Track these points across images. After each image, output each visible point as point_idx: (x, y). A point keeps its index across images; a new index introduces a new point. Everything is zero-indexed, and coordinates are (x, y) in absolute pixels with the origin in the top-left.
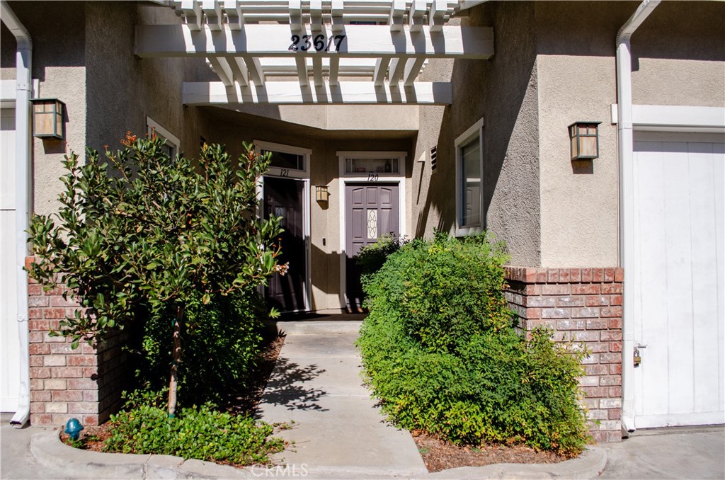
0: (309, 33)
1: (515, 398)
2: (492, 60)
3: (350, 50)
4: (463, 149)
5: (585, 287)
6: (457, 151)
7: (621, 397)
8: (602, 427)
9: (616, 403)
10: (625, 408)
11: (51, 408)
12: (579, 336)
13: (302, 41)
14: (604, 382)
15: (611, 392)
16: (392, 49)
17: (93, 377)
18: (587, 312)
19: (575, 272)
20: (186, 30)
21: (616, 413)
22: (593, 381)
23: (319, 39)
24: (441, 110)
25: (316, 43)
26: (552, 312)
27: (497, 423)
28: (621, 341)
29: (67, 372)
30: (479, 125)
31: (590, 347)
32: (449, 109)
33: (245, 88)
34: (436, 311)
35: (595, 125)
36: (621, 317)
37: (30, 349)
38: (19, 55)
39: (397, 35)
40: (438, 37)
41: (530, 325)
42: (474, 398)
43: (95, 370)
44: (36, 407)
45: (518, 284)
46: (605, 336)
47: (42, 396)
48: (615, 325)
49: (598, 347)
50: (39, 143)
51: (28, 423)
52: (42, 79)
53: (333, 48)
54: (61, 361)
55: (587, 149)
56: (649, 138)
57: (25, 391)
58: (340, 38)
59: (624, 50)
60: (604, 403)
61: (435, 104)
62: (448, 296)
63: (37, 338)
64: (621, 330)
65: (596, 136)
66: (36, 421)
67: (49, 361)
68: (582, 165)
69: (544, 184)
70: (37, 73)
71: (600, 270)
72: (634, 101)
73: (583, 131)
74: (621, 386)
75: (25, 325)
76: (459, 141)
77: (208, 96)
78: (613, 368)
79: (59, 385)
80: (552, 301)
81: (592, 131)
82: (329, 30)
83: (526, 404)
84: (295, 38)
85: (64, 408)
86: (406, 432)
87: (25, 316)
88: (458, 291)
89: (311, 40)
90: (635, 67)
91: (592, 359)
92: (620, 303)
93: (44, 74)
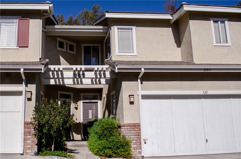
0: (77, 73)
1: (118, 148)
2: (116, 78)
3: (85, 77)
4: (112, 96)
5: (133, 127)
6: (111, 96)
7: (141, 149)
8: (137, 155)
9: (140, 150)
10: (142, 152)
11: (28, 151)
12: (132, 137)
13: (75, 75)
14: (137, 146)
15: (139, 148)
16: (95, 77)
17: (36, 145)
18: (133, 132)
19: (130, 124)
20: (51, 73)
21: (140, 153)
22: (135, 146)
23: (79, 75)
24: (108, 85)
25: (78, 76)
26: (126, 132)
27: (115, 153)
28: (141, 138)
29: (31, 144)
30: (114, 92)
31: (134, 139)
33: (59, 81)
34: (103, 132)
35: (133, 95)
36: (140, 133)
37: (24, 139)
38: (23, 82)
39: (96, 74)
40: (104, 74)
41: (122, 134)
42: (110, 148)
43: (37, 143)
44: (24, 151)
45: (119, 127)
46: (137, 137)
47: (26, 149)
48: (139, 135)
49: (136, 139)
50: (26, 99)
51: (23, 155)
52: (27, 87)
53: (82, 77)
54: (30, 142)
55: (132, 100)
56: (144, 97)
57: (22, 148)
58: (84, 75)
59: (139, 80)
60: (137, 150)
61: (106, 84)
62: (106, 129)
63: (25, 137)
64: (140, 136)
65: (134, 97)
66: (24, 154)
67: (28, 142)
68: (132, 103)
69: (124, 107)
70: (26, 86)
71: (135, 124)
72: (142, 90)
73: (131, 96)
74: (141, 147)
75: (23, 135)
76: (111, 94)
77: (50, 83)
78: (139, 143)
79: (30, 146)
80: (126, 130)
81: (133, 96)
82: (81, 73)
83: (120, 149)
84: (74, 75)
85: (30, 151)
86: (98, 156)
87: (23, 133)
88: (108, 128)
89: (77, 75)
90: (142, 83)
91: (134, 141)
92: (140, 130)
93: (27, 86)
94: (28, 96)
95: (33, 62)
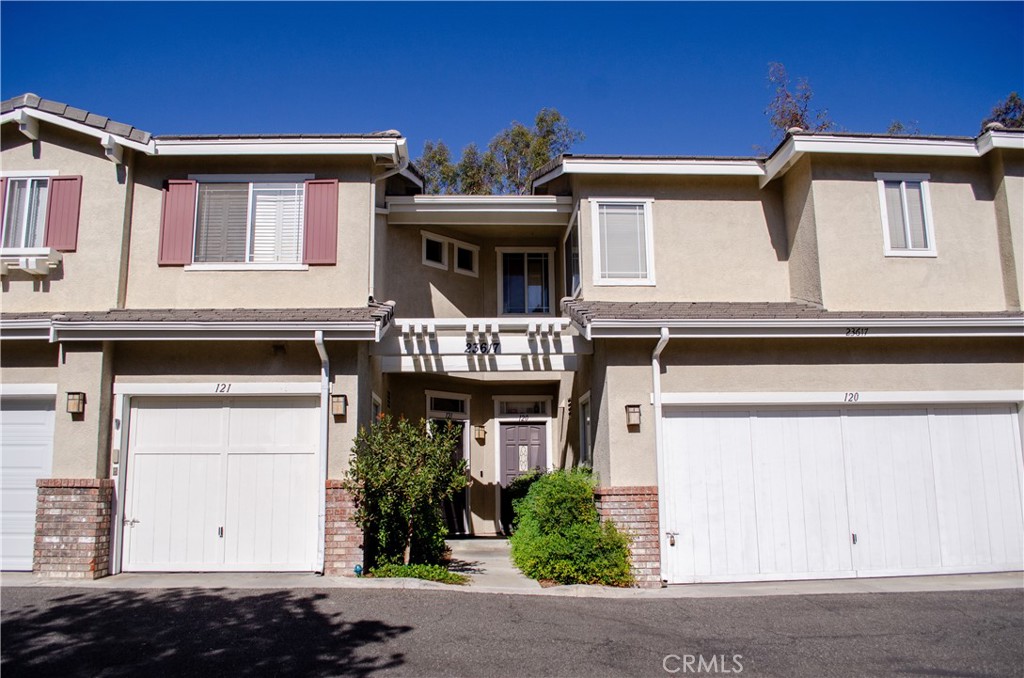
0: (477, 342)
1: (592, 557)
2: (593, 355)
3: (503, 352)
4: (584, 406)
5: (635, 497)
6: (580, 406)
7: (659, 561)
8: (649, 579)
9: (656, 565)
10: (662, 567)
11: (336, 565)
12: (632, 525)
13: (473, 347)
14: (648, 552)
15: (653, 558)
16: (529, 351)
17: (360, 547)
18: (637, 511)
19: (629, 488)
20: (401, 340)
21: (657, 571)
22: (642, 551)
23: (484, 345)
24: (572, 373)
25: (481, 348)
26: (616, 512)
27: (585, 572)
28: (658, 528)
29: (346, 544)
30: (588, 394)
31: (640, 532)
32: (576, 373)
33: (427, 361)
34: (552, 512)
35: (638, 406)
36: (658, 514)
37: (326, 532)
38: (323, 370)
39: (532, 343)
40: (558, 344)
41: (604, 519)
42: (569, 557)
43: (362, 543)
44: (327, 564)
45: (598, 497)
46: (648, 525)
47: (329, 558)
48: (654, 519)
49: (645, 532)
50: (332, 417)
51: (323, 574)
52: (334, 382)
53: (492, 351)
54: (343, 538)
55: (634, 420)
56: (670, 411)
57: (322, 556)
58: (497, 345)
59: (655, 363)
60: (649, 565)
61: (566, 370)
62: (559, 503)
63: (330, 525)
64: (658, 522)
65: (639, 412)
66: (327, 573)
67: (336, 538)
68: (634, 428)
69: (611, 439)
70: (332, 379)
71: (643, 488)
72: (662, 391)
73: (631, 409)
74: (659, 555)
75: (323, 519)
76: (581, 400)
77: (400, 366)
78: (653, 544)
79: (342, 551)
80: (616, 505)
81: (637, 409)
82: (489, 340)
83: (598, 561)
84: (469, 345)
85: (344, 565)
86: (535, 581)
87: (324, 513)
88: (564, 500)
89: (478, 346)
90: (663, 371)
91: (641, 539)
92: (656, 506)
93: (334, 379)
94: (338, 410)
95: (349, 311)
